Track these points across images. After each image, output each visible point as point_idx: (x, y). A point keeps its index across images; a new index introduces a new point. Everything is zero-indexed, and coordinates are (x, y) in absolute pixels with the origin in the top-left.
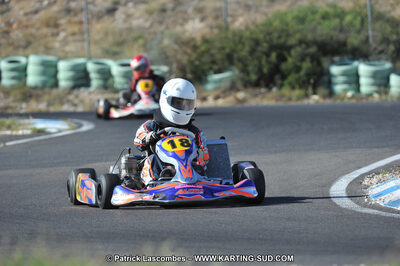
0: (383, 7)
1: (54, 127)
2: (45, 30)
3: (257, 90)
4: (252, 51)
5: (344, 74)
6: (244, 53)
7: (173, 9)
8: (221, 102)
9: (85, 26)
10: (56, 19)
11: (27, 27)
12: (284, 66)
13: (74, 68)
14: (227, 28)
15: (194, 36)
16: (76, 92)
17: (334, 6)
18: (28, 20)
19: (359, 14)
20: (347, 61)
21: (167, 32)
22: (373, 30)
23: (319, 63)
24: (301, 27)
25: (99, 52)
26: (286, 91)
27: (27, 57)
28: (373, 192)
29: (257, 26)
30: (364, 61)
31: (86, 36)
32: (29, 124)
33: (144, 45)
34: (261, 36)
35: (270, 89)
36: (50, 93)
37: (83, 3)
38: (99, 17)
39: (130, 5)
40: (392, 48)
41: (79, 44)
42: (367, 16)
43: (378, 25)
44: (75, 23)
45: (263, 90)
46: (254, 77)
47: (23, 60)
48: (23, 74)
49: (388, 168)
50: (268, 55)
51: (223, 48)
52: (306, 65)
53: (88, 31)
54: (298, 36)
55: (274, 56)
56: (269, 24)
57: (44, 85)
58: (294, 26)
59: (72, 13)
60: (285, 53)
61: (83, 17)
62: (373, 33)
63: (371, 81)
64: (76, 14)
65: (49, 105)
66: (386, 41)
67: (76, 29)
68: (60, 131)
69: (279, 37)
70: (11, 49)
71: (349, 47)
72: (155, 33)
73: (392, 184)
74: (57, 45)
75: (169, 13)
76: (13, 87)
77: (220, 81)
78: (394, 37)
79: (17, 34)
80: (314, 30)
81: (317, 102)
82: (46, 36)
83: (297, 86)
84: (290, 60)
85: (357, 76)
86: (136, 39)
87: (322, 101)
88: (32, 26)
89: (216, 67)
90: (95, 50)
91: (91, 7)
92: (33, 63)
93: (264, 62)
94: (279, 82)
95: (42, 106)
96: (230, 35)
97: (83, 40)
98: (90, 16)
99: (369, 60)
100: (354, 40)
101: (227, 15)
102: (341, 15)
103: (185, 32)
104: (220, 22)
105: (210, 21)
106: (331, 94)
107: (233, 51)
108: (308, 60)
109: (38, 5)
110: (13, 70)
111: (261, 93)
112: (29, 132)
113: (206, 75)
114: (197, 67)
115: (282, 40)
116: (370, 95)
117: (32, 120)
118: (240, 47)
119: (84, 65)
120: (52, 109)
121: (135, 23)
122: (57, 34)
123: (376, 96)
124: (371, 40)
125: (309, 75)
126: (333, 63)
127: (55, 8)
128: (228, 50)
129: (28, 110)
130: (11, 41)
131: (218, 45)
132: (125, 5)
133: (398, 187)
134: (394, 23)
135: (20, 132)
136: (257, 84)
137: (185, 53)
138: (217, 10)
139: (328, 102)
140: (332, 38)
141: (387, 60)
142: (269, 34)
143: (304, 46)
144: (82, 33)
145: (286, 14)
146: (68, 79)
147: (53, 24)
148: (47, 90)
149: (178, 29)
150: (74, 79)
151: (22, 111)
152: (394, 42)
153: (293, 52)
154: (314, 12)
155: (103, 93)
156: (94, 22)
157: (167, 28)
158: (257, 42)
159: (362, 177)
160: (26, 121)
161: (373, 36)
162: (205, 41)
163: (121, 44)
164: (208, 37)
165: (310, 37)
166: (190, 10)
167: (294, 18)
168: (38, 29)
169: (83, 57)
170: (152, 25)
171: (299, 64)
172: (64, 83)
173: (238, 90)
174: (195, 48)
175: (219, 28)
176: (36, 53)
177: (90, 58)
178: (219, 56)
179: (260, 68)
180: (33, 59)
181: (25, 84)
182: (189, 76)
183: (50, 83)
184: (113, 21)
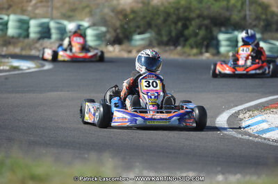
1: (25, 65)
3: (167, 48)
4: (165, 20)
5: (228, 40)
6: (160, 20)
12: (186, 32)
13: (41, 25)
14: (149, 3)
15: (125, 7)
16: (41, 41)
20: (230, 31)
21: (107, 4)
22: (250, 10)
23: (211, 32)
24: (200, 6)
25: (59, 15)
26: (187, 49)
27: (8, 15)
28: (245, 124)
29: (170, 3)
31: (50, 4)
32: (8, 62)
33: (91, 12)
34: (172, 11)
35: (176, 47)
36: (23, 42)
40: (262, 24)
41: (45, 9)
42: (245, 1)
43: (253, 7)
45: (172, 48)
46: (165, 39)
47: (5, 18)
48: (5, 27)
49: (256, 108)
50: (176, 23)
51: (144, 17)
52: (202, 33)
54: (197, 12)
55: (180, 24)
56: (178, 3)
57: (19, 36)
58: (195, 4)
60: (188, 23)
62: (249, 12)
65: (22, 50)
66: (258, 18)
68: (29, 68)
69: (185, 12)
71: (232, 22)
72: (98, 4)
73: (258, 119)
74: (30, 8)
77: (142, 39)
78: (264, 17)
80: (209, 7)
81: (208, 58)
83: (195, 46)
84: (191, 28)
85: (237, 41)
86: (84, 8)
87: (211, 58)
89: (138, 30)
90: (56, 13)
93: (173, 28)
94: (182, 43)
95: (17, 50)
96: (150, 9)
97: (48, 7)
100: (236, 17)
103: (119, 4)
106: (218, 53)
107: (152, 19)
108: (203, 28)
111: (170, 50)
112: (7, 68)
113: (132, 36)
114: (126, 29)
115: (186, 14)
117: (10, 60)
118: (157, 17)
119: (48, 23)
120: (24, 53)
122: (30, 1)
124: (248, 17)
125: (204, 39)
126: (221, 32)
128: (148, 19)
129: (8, 53)
131: (142, 14)
133: (263, 121)
134: (265, 8)
135: (2, 68)
136: (167, 44)
137: (120, 20)
139: (216, 58)
140: (220, 15)
142: (178, 9)
144: (47, 1)
146: (35, 33)
148: (21, 39)
149: (115, 2)
150: (40, 32)
151: (3, 53)
152: (266, 20)
153: (193, 23)
157: (107, 1)
158: (168, 15)
159: (238, 113)
160: (6, 60)
161: (250, 15)
162: (133, 12)
164: (135, 9)
165: (206, 13)
169: (48, 18)
171: (197, 31)
172: (32, 35)
173: (153, 47)
174: (125, 16)
175: (143, 3)
176: (15, 13)
177: (52, 19)
178: (142, 23)
179: (170, 32)
180: (12, 17)
181: (6, 33)
182: (121, 35)
183: (23, 35)
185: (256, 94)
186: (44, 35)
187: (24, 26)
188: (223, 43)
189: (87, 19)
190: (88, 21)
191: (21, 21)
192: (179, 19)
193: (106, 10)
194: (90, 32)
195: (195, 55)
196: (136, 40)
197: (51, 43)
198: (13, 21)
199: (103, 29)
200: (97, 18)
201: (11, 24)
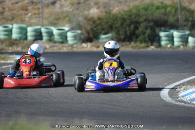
0: (186, 4)
2: (21, 12)
3: (124, 44)
4: (122, 24)
5: (167, 36)
6: (118, 25)
7: (84, 3)
9: (40, 11)
10: (27, 7)
11: (12, 10)
12: (137, 32)
13: (35, 31)
14: (110, 13)
15: (94, 16)
17: (162, 3)
18: (13, 7)
19: (173, 7)
20: (168, 30)
21: (80, 14)
22: (181, 15)
23: (154, 31)
24: (146, 13)
25: (47, 23)
26: (138, 44)
27: (12, 25)
28: (181, 95)
29: (125, 12)
30: (176, 30)
31: (41, 15)
32: (13, 58)
33: (69, 20)
34: (126, 17)
35: (130, 43)
36: (23, 43)
38: (48, 6)
39: (63, 0)
40: (190, 23)
41: (37, 19)
42: (178, 8)
43: (183, 12)
44: (36, 9)
45: (128, 43)
46: (122, 37)
47: (10, 26)
48: (10, 33)
49: (189, 83)
50: (129, 26)
51: (107, 22)
52: (148, 32)
53: (42, 13)
54: (144, 17)
55: (132, 26)
56: (131, 11)
57: (20, 38)
58: (142, 12)
59: (34, 4)
60: (138, 25)
61: (40, 6)
63: (179, 40)
64: (36, 5)
65: (23, 48)
66: (187, 20)
67: (36, 12)
69: (135, 17)
70: (4, 21)
71: (169, 23)
72: (75, 15)
73: (190, 91)
74: (27, 19)
75: (82, 5)
76: (5, 40)
77: (106, 38)
78: (191, 19)
79: (7, 14)
80: (152, 14)
81: (153, 49)
82: (21, 15)
83: (143, 42)
84: (140, 29)
85: (173, 37)
86: (65, 17)
87: (155, 49)
88: (15, 9)
89: (104, 32)
90: (45, 22)
91: (44, 1)
92: (15, 28)
93: (127, 29)
94: (134, 39)
95: (19, 49)
96: (111, 16)
97: (40, 17)
98: (43, 6)
99: (178, 29)
100: (171, 19)
101: (110, 6)
102: (165, 7)
103: (89, 14)
104: (106, 9)
105: (102, 9)
106: (160, 46)
107: (113, 24)
108: (149, 28)
110: (5, 31)
111: (126, 44)
112: (13, 62)
113: (99, 36)
114: (95, 31)
115: (137, 19)
116: (179, 47)
117: (15, 56)
118: (116, 22)
119: (40, 29)
120: (24, 50)
121: (65, 9)
122: (27, 14)
123: (182, 47)
124: (180, 20)
125: (149, 36)
126: (161, 30)
128: (110, 23)
129: (13, 51)
130: (4, 17)
131: (105, 21)
132: (60, 0)
133: (194, 92)
134: (191, 12)
135: (9, 62)
136: (124, 40)
137: (90, 25)
138: (105, 3)
139: (159, 49)
140: (160, 19)
141: (187, 30)
142: (131, 16)
143: (147, 22)
144: (39, 14)
145: (138, 6)
146: (32, 36)
147: (25, 9)
148: (22, 41)
149: (86, 12)
150: (35, 36)
151: (10, 51)
152: (193, 21)
153: (142, 25)
154: (152, 6)
155: (49, 43)
156: (45, 8)
157: (80, 12)
158: (124, 20)
160: (12, 56)
161: (181, 18)
162: (99, 19)
163: (58, 19)
164: (101, 17)
165: (150, 18)
166: (92, 3)
167: (142, 8)
168: (18, 11)
169: (40, 25)
170: (73, 10)
171: (144, 31)
172: (29, 38)
174: (94, 22)
175: (106, 12)
176: (17, 23)
177: (43, 26)
178: (106, 26)
179: (126, 32)
180: (15, 26)
181: (11, 38)
182: (91, 36)
183: (23, 38)
184: (55, 8)
185: (187, 73)
186: (38, 38)
187: (23, 31)
188: (164, 38)
189: (67, 25)
190: (68, 27)
191: (21, 28)
192: (132, 23)
193: (80, 19)
194: (69, 34)
195: (143, 48)
196: (103, 39)
197: (43, 43)
199: (79, 32)
200: (74, 24)
201: (14, 31)
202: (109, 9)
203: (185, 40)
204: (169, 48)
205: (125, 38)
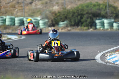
0: (112, 3)
1: (14, 37)
2: (11, 9)
3: (74, 27)
4: (73, 16)
5: (100, 23)
6: (70, 16)
7: (50, 3)
8: (63, 31)
9: (23, 8)
10: (15, 5)
11: (6, 7)
12: (82, 20)
13: (20, 20)
14: (65, 9)
15: (55, 11)
16: (20, 27)
17: (97, 3)
18: (6, 5)
19: (104, 5)
20: (101, 19)
21: (48, 10)
22: (109, 10)
23: (93, 20)
24: (87, 8)
26: (83, 27)
27: (6, 16)
28: (107, 58)
29: (74, 8)
30: (106, 19)
31: (23, 10)
33: (41, 13)
34: (75, 11)
35: (78, 27)
37: (23, 1)
38: (27, 5)
39: (37, 1)
40: (114, 15)
41: (21, 13)
42: (107, 6)
43: (110, 8)
44: (20, 7)
45: (76, 27)
46: (73, 23)
47: (5, 17)
48: (5, 21)
49: (113, 51)
50: (77, 17)
51: (64, 15)
52: (89, 20)
54: (86, 11)
55: (79, 17)
56: (78, 7)
57: (11, 25)
58: (85, 8)
60: (83, 16)
61: (22, 5)
62: (108, 10)
63: (108, 25)
64: (20, 4)
65: (12, 30)
66: (112, 13)
67: (20, 8)
68: (15, 39)
69: (81, 11)
70: (1, 14)
71: (101, 15)
72: (44, 10)
73: (113, 56)
74: (15, 13)
75: (48, 4)
76: (2, 25)
77: (63, 24)
78: (115, 12)
79: (3, 10)
80: (91, 9)
81: (92, 31)
83: (86, 26)
84: (84, 19)
85: (104, 23)
86: (38, 12)
88: (7, 7)
89: (62, 20)
90: (26, 15)
91: (25, 2)
92: (8, 18)
94: (80, 25)
95: (10, 31)
96: (66, 11)
97: (22, 12)
98: (25, 5)
100: (103, 13)
101: (65, 5)
102: (99, 5)
103: (53, 9)
105: (60, 6)
106: (96, 28)
107: (67, 15)
108: (89, 18)
109: (9, 1)
110: (2, 20)
111: (75, 28)
112: (6, 39)
113: (59, 23)
114: (56, 20)
115: (82, 12)
116: (107, 29)
117: (7, 35)
118: (69, 14)
119: (23, 19)
120: (13, 32)
121: (38, 7)
122: (15, 10)
123: (109, 29)
124: (108, 13)
125: (89, 23)
126: (97, 19)
127: (14, 2)
128: (65, 15)
129: (6, 32)
130: (1, 12)
131: (63, 13)
132: (35, 1)
133: (115, 57)
134: (115, 8)
136: (74, 25)
137: (53, 16)
138: (62, 3)
139: (95, 31)
140: (96, 12)
141: (113, 19)
142: (78, 10)
143: (88, 14)
144: (22, 10)
145: (83, 5)
146: (18, 23)
147: (14, 7)
148: (12, 26)
149: (51, 9)
150: (20, 23)
151: (4, 33)
152: (116, 13)
153: (85, 16)
154: (91, 4)
157: (47, 8)
158: (74, 13)
159: (105, 54)
160: (5, 35)
162: (59, 12)
165: (90, 11)
166: (55, 3)
167: (85, 6)
168: (9, 8)
169: (22, 16)
170: (43, 8)
171: (86, 19)
172: (16, 24)
173: (68, 27)
174: (56, 14)
175: (63, 8)
176: (9, 15)
177: (25, 17)
178: (63, 17)
179: (75, 20)
181: (5, 24)
182: (54, 23)
183: (12, 24)
184: (32, 6)
185: (112, 45)
186: (21, 24)
187: (13, 20)
188: (98, 24)
189: (39, 16)
190: (40, 17)
191: (11, 19)
192: (79, 15)
193: (47, 12)
194: (41, 22)
195: (86, 30)
196: (61, 25)
198: (8, 19)
199: (47, 20)
200: (44, 15)
201: (7, 20)
202: (65, 7)
203: (111, 25)
204: (101, 30)
205: (75, 24)
